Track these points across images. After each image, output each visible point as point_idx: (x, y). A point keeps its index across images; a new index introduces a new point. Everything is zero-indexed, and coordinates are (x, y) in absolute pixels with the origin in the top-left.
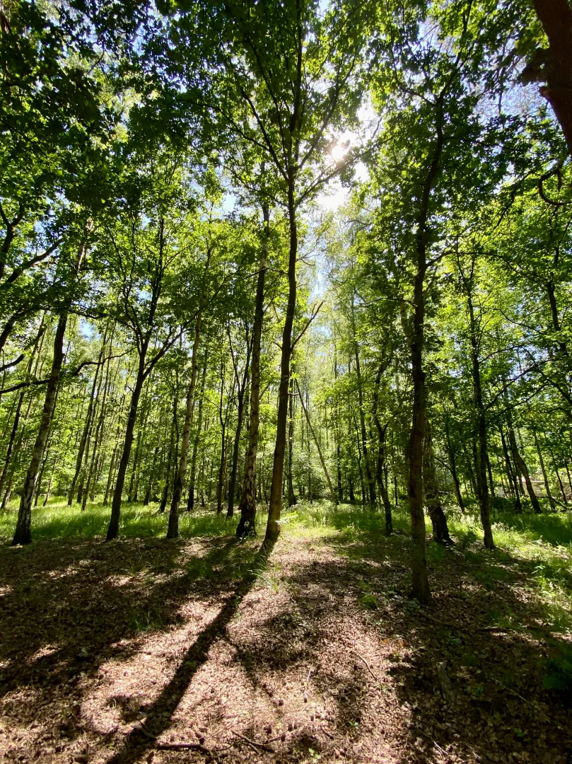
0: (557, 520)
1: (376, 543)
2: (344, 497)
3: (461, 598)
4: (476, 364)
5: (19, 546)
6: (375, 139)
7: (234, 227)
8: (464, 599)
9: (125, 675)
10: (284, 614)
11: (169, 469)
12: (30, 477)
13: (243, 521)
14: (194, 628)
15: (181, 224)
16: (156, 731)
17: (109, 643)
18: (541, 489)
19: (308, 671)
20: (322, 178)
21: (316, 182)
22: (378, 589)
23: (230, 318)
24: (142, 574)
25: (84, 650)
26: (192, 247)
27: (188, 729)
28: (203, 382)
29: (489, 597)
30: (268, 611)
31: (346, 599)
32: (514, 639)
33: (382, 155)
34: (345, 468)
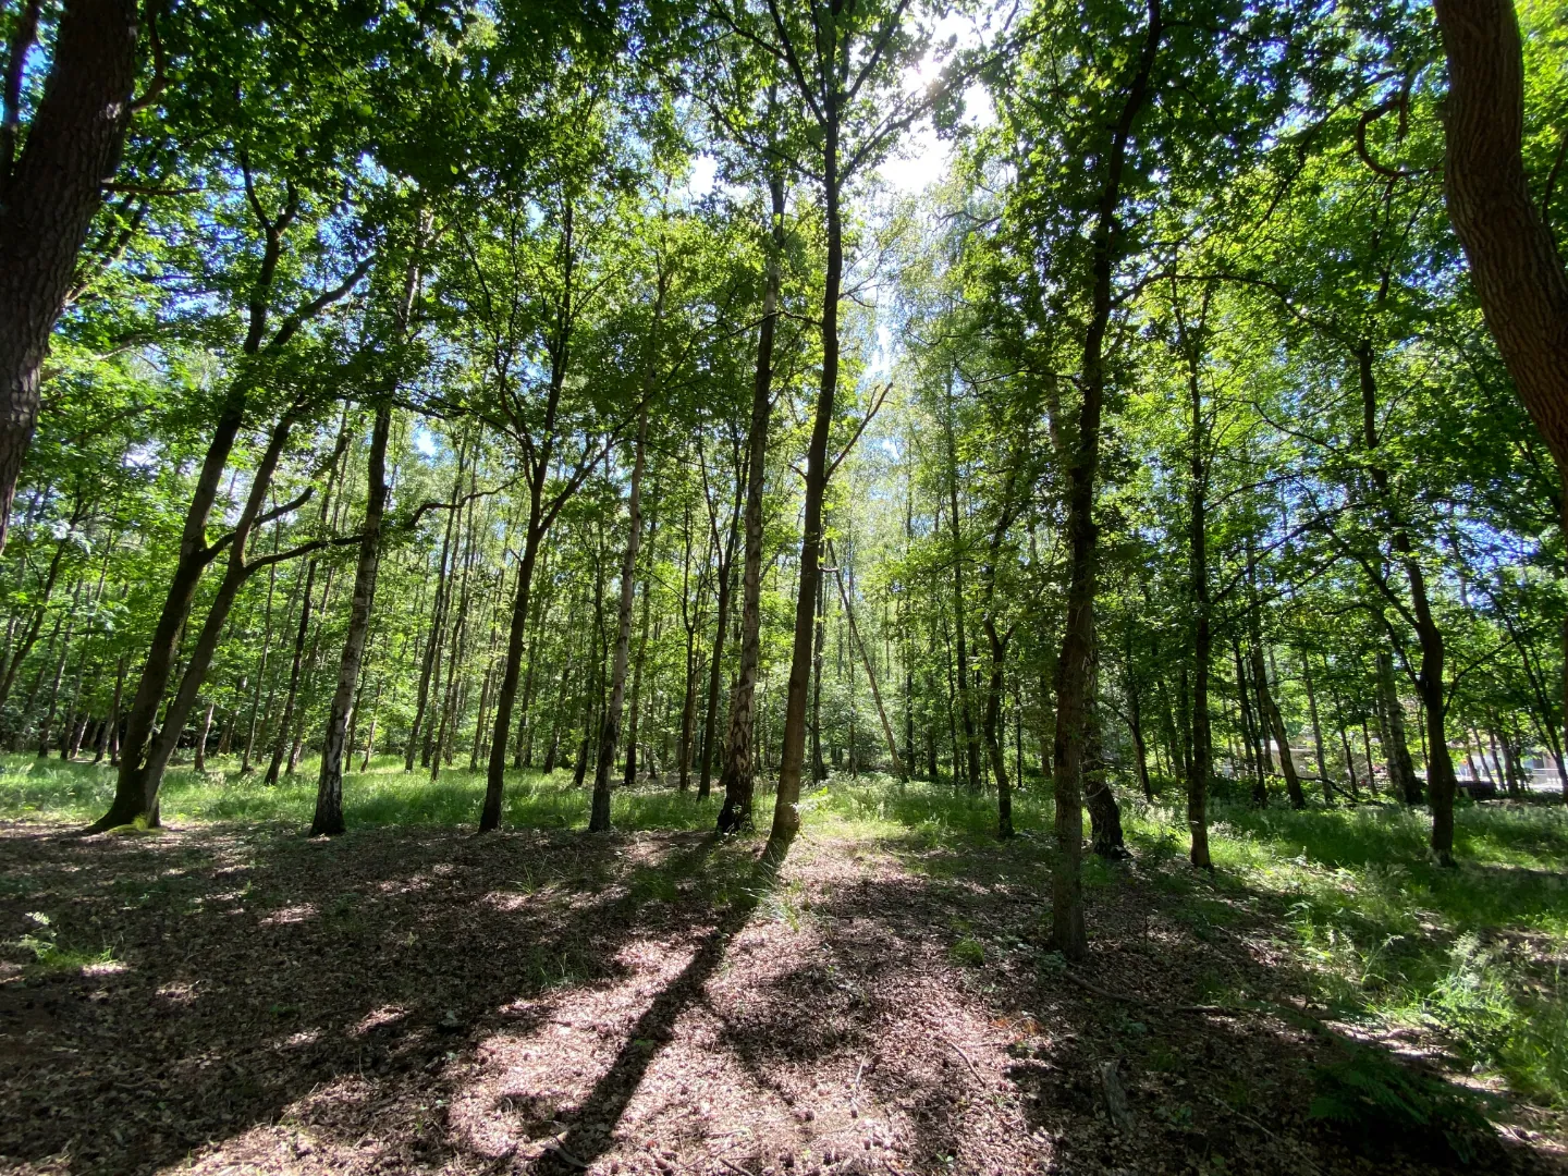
0: (1338, 822)
1: (980, 852)
2: (917, 769)
3: (1146, 954)
4: (1199, 513)
5: (323, 838)
6: (1011, 30)
7: (714, 227)
8: (1151, 957)
9: (525, 1058)
10: (810, 967)
11: (589, 708)
12: (336, 717)
13: (729, 803)
14: (645, 984)
15: (606, 223)
16: (586, 1156)
17: (494, 1004)
18: (1308, 764)
19: (857, 1066)
20: (896, 119)
21: (884, 127)
22: (986, 932)
23: (704, 418)
24: (548, 890)
25: (450, 1014)
26: (628, 271)
27: (642, 1154)
28: (651, 546)
29: (1200, 954)
30: (781, 961)
31: (926, 947)
32: (1250, 1029)
33: (1025, 67)
34: (921, 716)
